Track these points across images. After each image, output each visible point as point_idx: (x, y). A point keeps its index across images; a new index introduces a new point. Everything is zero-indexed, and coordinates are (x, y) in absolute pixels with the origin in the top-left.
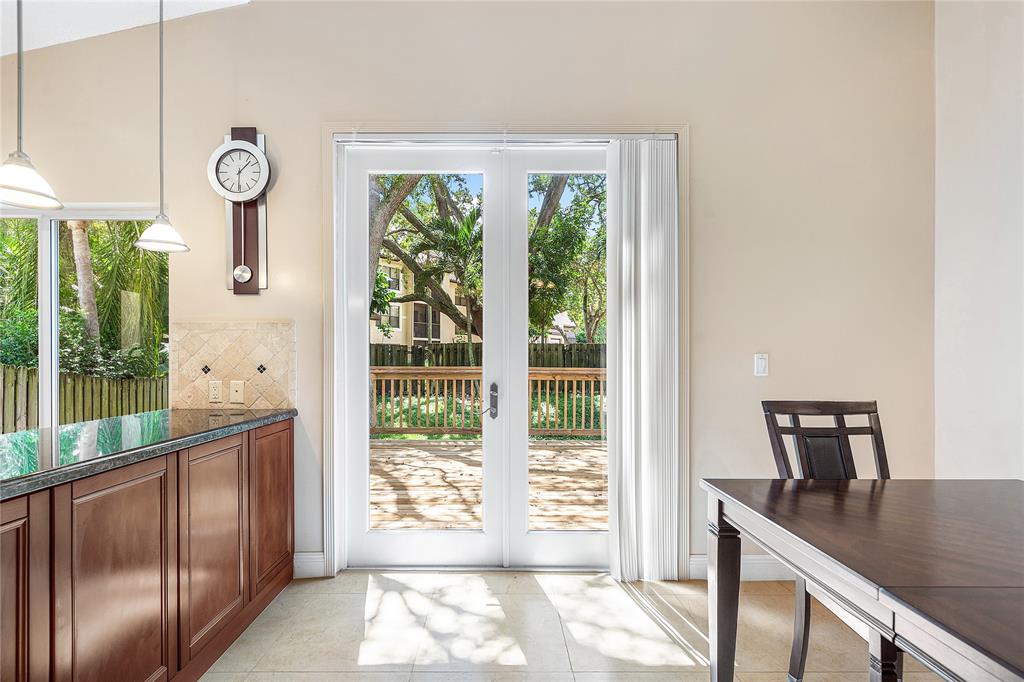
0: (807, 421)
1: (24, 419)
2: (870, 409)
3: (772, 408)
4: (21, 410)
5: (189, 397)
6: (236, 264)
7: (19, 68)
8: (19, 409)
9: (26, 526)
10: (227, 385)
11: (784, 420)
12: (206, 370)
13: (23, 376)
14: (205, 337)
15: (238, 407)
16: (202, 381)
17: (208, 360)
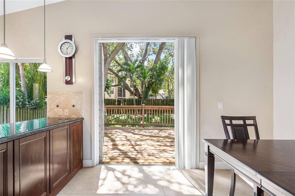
0: (234, 122)
1: (6, 120)
2: (253, 118)
3: (224, 118)
4: (5, 118)
5: (53, 114)
6: (66, 75)
7: (4, 19)
8: (4, 117)
9: (6, 151)
10: (63, 111)
11: (227, 122)
12: (58, 106)
13: (5, 108)
14: (57, 97)
15: (67, 117)
16: (56, 109)
17: (58, 104)
